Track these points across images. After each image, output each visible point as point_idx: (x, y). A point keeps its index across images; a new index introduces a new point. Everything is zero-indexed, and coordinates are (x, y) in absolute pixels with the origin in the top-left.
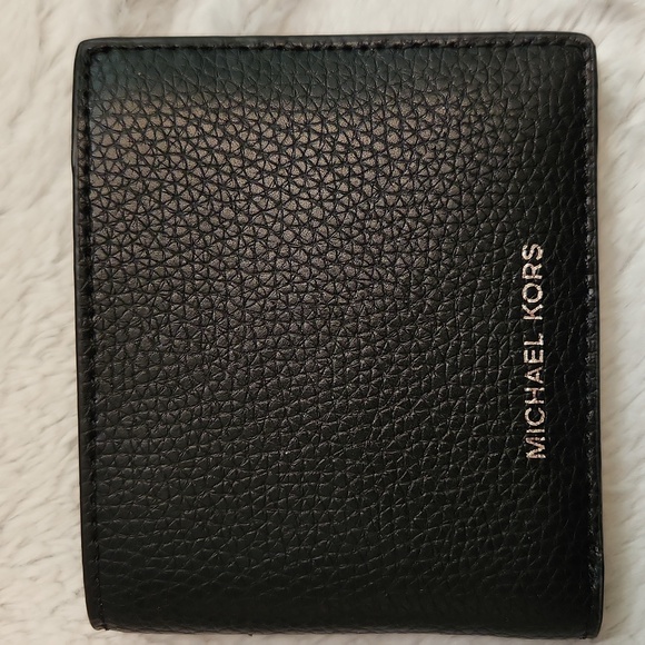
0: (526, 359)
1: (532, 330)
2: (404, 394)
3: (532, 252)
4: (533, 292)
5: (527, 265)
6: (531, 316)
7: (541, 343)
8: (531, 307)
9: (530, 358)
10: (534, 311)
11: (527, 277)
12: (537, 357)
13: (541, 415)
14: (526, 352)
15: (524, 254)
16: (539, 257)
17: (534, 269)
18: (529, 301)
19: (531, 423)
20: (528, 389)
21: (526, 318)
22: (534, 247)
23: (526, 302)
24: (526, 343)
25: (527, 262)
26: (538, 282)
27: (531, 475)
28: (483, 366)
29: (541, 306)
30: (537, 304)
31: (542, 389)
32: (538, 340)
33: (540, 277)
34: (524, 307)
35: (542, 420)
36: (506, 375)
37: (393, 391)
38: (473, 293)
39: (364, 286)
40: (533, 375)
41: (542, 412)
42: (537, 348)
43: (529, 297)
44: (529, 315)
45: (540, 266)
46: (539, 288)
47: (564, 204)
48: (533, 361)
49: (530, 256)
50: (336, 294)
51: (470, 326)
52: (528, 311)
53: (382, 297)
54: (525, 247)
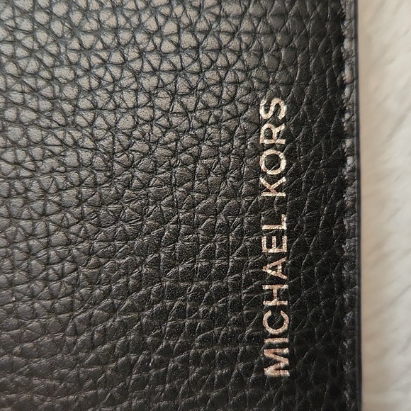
0: (264, 248)
1: (272, 210)
2: (107, 294)
3: (272, 108)
4: (273, 162)
5: (266, 126)
6: (272, 192)
7: (284, 227)
8: (272, 180)
9: (269, 246)
10: (276, 185)
11: (266, 142)
12: (279, 244)
13: (283, 320)
14: (264, 240)
15: (262, 111)
16: (282, 115)
17: (275, 131)
18: (269, 172)
19: (271, 331)
20: (267, 287)
21: (265, 194)
22: (275, 101)
23: (264, 174)
24: (265, 227)
25: (266, 121)
26: (282, 148)
27: (270, 398)
28: (210, 256)
29: (284, 180)
30: (279, 177)
31: (285, 287)
32: (280, 223)
33: (283, 141)
34: (262, 181)
35: (285, 327)
36: (238, 268)
37: (93, 290)
38: (195, 162)
39: (53, 155)
40: (274, 268)
41: (285, 316)
42: (279, 234)
43: (269, 167)
44: (268, 191)
45: (283, 127)
46: (281, 155)
47: (315, 46)
48: (274, 250)
49: (270, 114)
50: (17, 164)
51: (192, 206)
52: (268, 186)
53: (77, 168)
54: (263, 102)
